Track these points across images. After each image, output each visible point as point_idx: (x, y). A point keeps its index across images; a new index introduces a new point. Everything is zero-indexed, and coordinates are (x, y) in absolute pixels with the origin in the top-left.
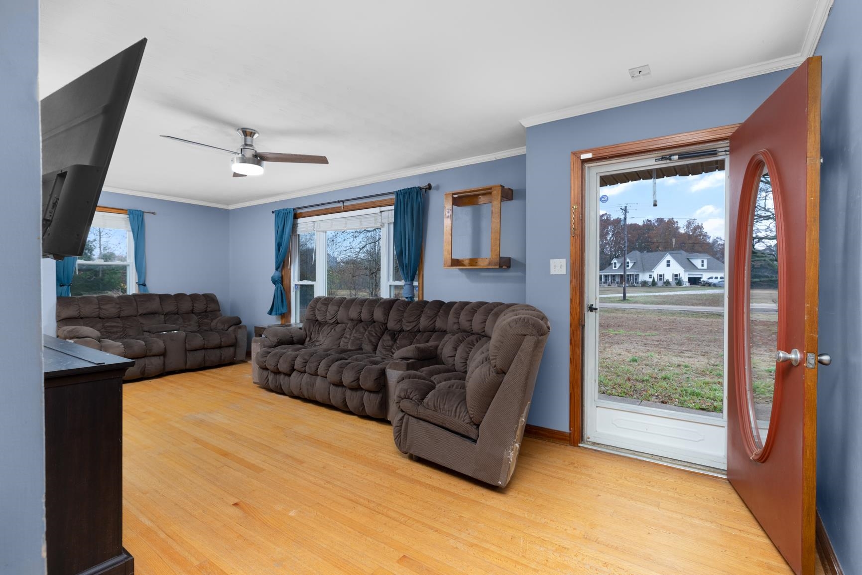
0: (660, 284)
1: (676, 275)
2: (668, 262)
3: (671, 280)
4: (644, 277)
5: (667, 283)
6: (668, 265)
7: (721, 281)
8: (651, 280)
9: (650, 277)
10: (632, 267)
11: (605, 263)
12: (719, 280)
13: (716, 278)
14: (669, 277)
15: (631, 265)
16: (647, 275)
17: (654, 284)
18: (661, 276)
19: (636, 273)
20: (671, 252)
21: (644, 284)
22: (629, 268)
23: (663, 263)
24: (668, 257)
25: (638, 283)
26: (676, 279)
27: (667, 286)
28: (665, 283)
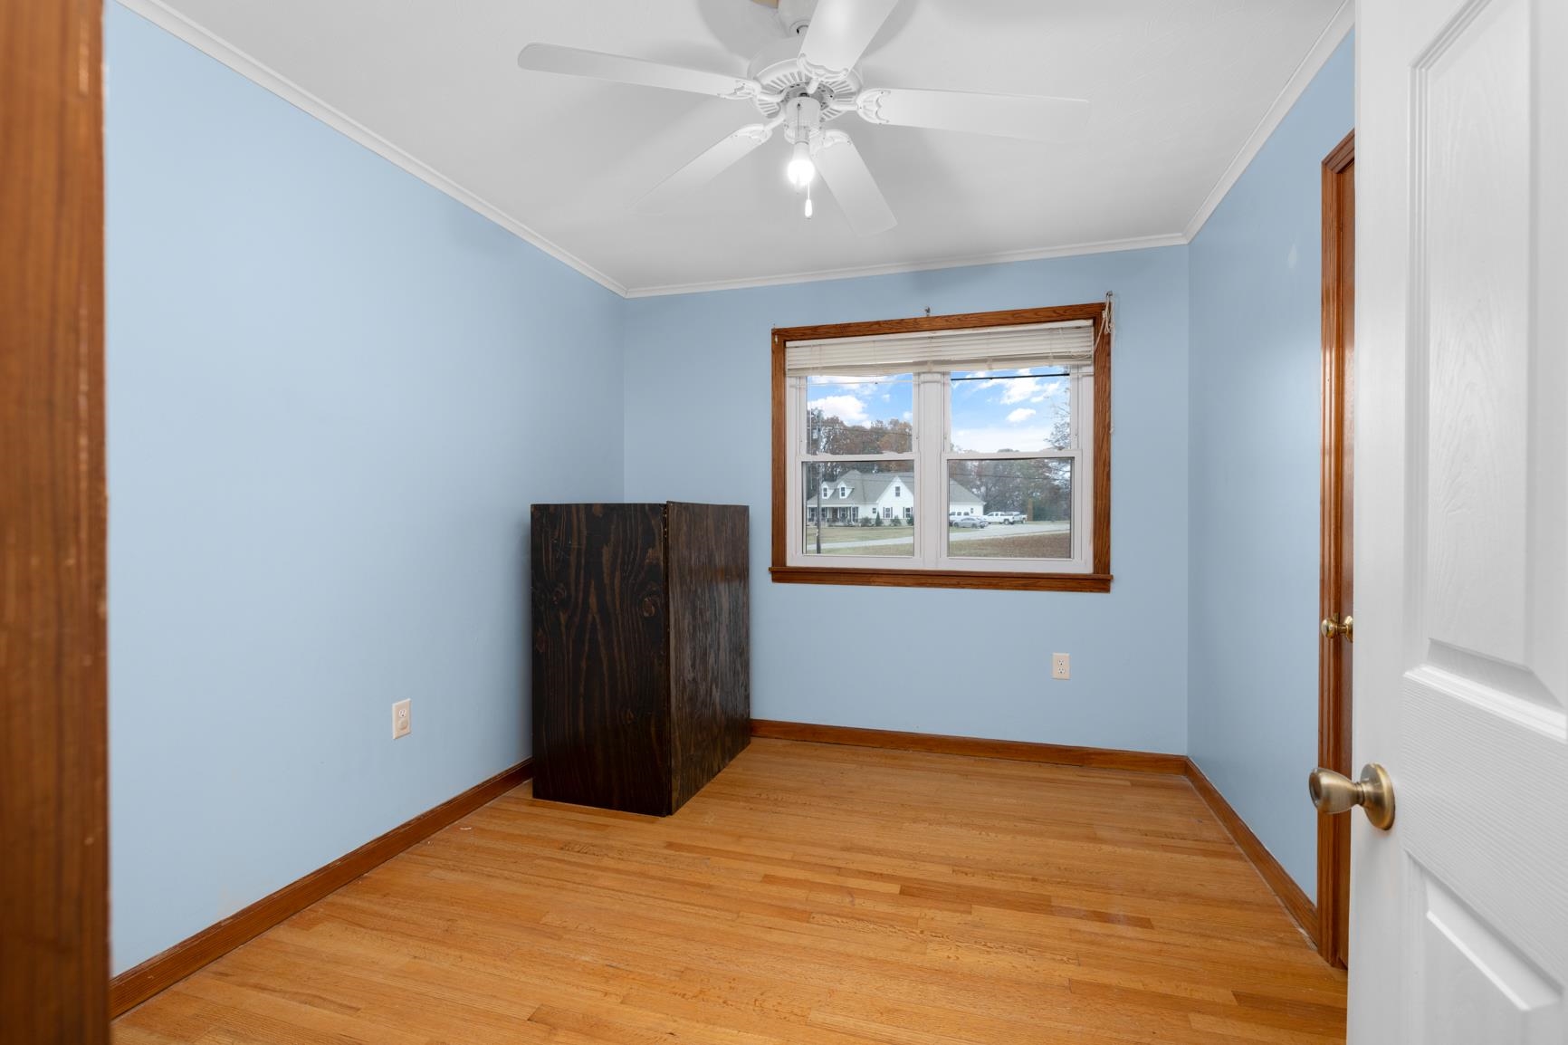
0: (887, 522)
1: (908, 510)
2: (898, 489)
3: (901, 517)
4: (865, 512)
5: (896, 522)
6: (898, 494)
7: (965, 519)
8: (875, 516)
9: (874, 512)
10: (849, 497)
11: (812, 491)
12: (963, 517)
13: (959, 514)
14: (898, 513)
15: (847, 492)
16: (869, 508)
17: (879, 522)
18: (888, 510)
19: (854, 506)
20: (901, 474)
21: (866, 522)
22: (845, 497)
23: (891, 490)
24: (897, 482)
25: (857, 521)
26: (908, 515)
27: (895, 525)
28: (893, 521)
